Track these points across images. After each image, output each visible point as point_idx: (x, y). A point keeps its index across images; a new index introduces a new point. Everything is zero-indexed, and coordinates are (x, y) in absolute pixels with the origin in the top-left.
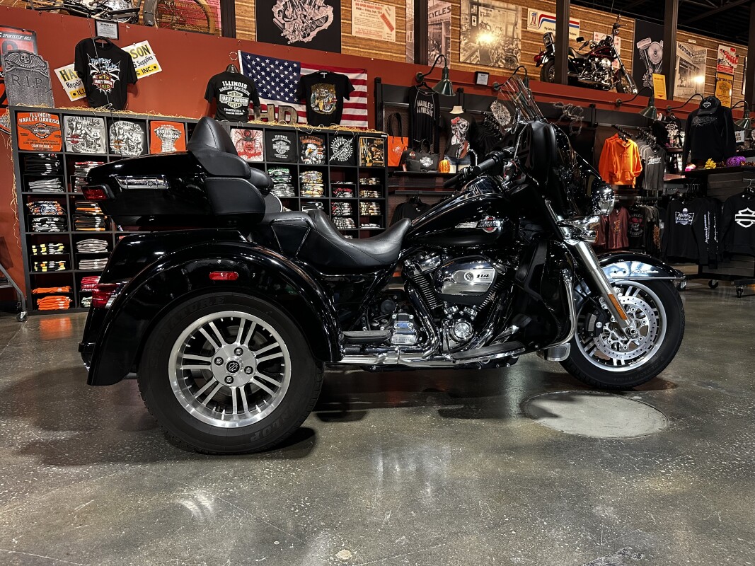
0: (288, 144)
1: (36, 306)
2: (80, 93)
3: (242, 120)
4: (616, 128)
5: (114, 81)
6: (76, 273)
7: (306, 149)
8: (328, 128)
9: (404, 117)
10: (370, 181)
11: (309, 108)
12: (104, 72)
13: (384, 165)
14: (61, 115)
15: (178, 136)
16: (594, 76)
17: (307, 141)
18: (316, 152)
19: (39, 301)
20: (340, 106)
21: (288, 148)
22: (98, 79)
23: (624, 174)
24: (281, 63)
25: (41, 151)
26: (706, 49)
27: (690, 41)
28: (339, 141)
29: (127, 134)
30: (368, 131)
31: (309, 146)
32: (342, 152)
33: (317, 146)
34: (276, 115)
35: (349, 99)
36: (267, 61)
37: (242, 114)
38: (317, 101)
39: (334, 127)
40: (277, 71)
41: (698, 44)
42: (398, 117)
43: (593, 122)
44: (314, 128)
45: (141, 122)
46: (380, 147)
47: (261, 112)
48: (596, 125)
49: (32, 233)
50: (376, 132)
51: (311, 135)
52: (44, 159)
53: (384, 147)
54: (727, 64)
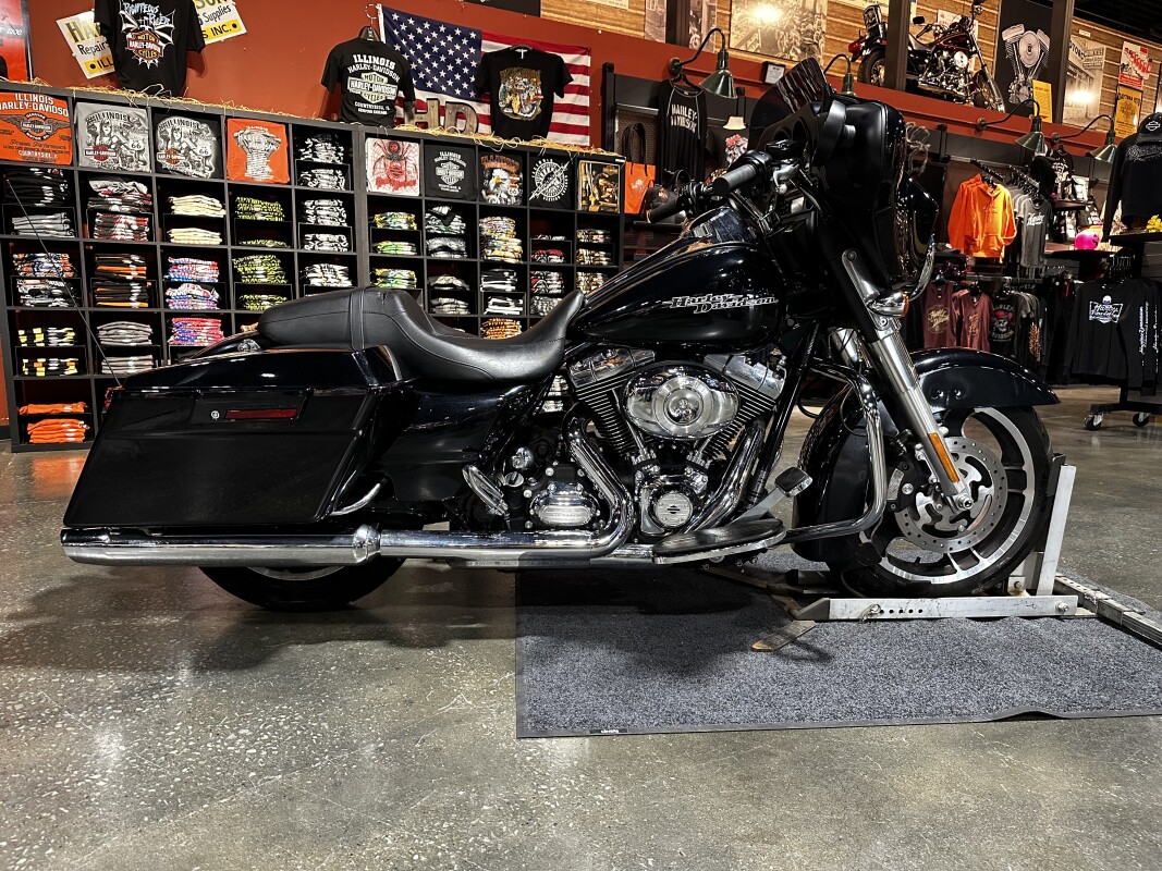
0: (461, 168)
1: (25, 437)
2: (102, 63)
3: (385, 123)
4: (978, 165)
5: (164, 45)
6: (96, 380)
7: (490, 177)
8: (528, 144)
9: (650, 130)
10: (595, 237)
11: (495, 108)
12: (147, 28)
13: (618, 210)
14: (70, 100)
15: (274, 147)
16: (942, 80)
17: (493, 164)
18: (507, 184)
19: (30, 427)
20: (548, 107)
21: (461, 174)
22: (137, 40)
23: (987, 239)
24: (450, 31)
25: (35, 162)
26: (1105, 47)
27: (1081, 32)
28: (546, 166)
29: (187, 140)
30: (593, 152)
31: (496, 173)
32: (550, 185)
33: (510, 173)
34: (442, 118)
35: (562, 96)
36: (427, 25)
37: (385, 113)
38: (509, 98)
39: (539, 141)
40: (443, 43)
41: (1094, 39)
42: (641, 131)
43: (943, 155)
44: (505, 141)
45: (212, 120)
46: (612, 179)
47: (416, 113)
48: (948, 159)
49: (18, 310)
50: (605, 153)
51: (500, 154)
52: (40, 177)
53: (620, 180)
54: (1134, 74)
